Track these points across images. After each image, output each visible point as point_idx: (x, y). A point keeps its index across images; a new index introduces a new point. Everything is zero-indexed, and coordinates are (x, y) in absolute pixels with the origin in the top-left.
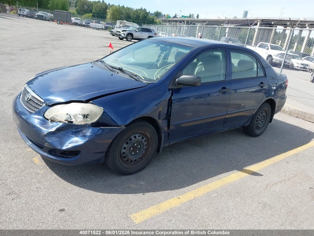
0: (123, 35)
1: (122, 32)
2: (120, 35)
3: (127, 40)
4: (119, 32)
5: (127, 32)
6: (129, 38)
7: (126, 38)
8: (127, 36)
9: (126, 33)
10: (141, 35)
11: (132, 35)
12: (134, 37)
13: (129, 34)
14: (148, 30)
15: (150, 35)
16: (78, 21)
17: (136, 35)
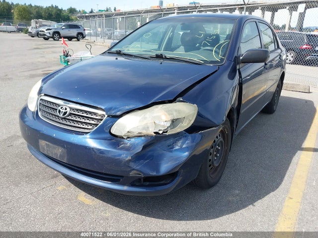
0: (48, 35)
1: (46, 31)
2: (45, 35)
3: (55, 40)
4: (42, 31)
5: (53, 30)
6: (56, 36)
7: (53, 37)
8: (53, 35)
9: (51, 32)
10: (69, 32)
11: (58, 33)
12: (62, 35)
13: (55, 33)
14: (76, 27)
15: (78, 32)
17: (63, 33)
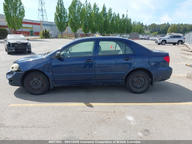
1: (158, 40)
2: (157, 42)
3: (162, 45)
4: (157, 40)
5: (162, 39)
6: (164, 43)
8: (162, 42)
9: (161, 40)
10: (173, 40)
11: (165, 41)
12: (167, 42)
13: (163, 41)
14: (179, 37)
15: (179, 40)
16: (143, 37)
17: (168, 41)
